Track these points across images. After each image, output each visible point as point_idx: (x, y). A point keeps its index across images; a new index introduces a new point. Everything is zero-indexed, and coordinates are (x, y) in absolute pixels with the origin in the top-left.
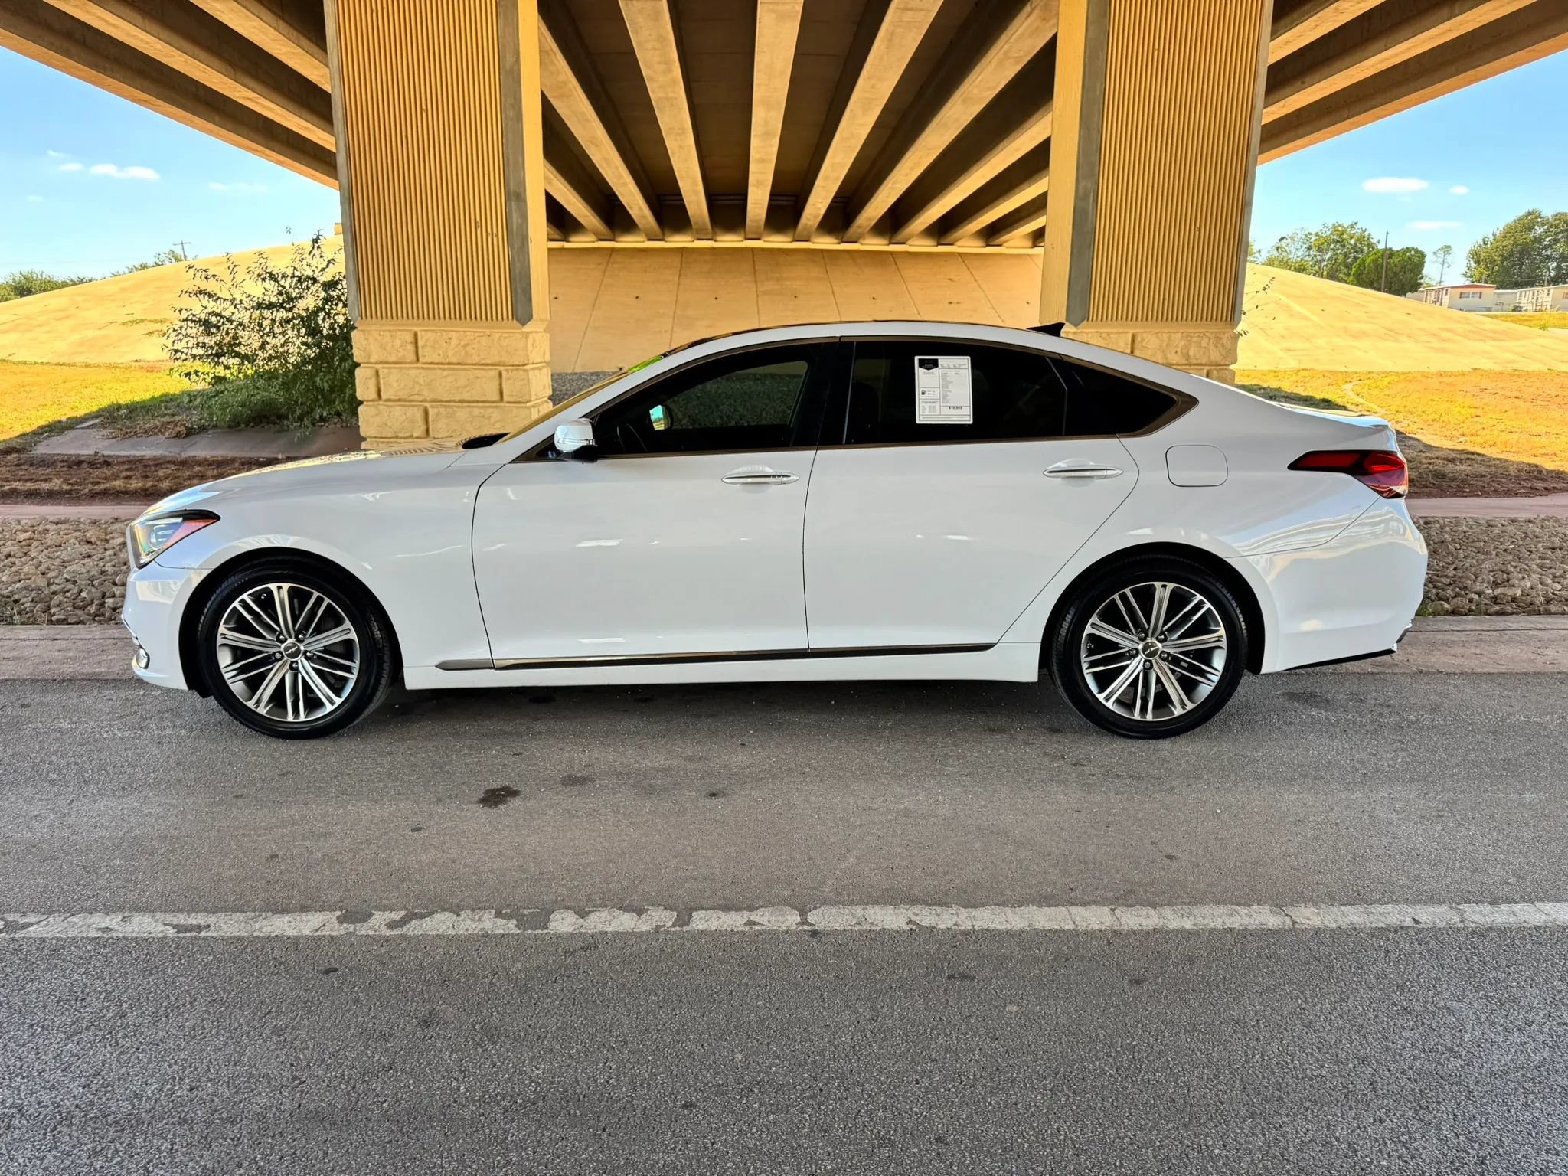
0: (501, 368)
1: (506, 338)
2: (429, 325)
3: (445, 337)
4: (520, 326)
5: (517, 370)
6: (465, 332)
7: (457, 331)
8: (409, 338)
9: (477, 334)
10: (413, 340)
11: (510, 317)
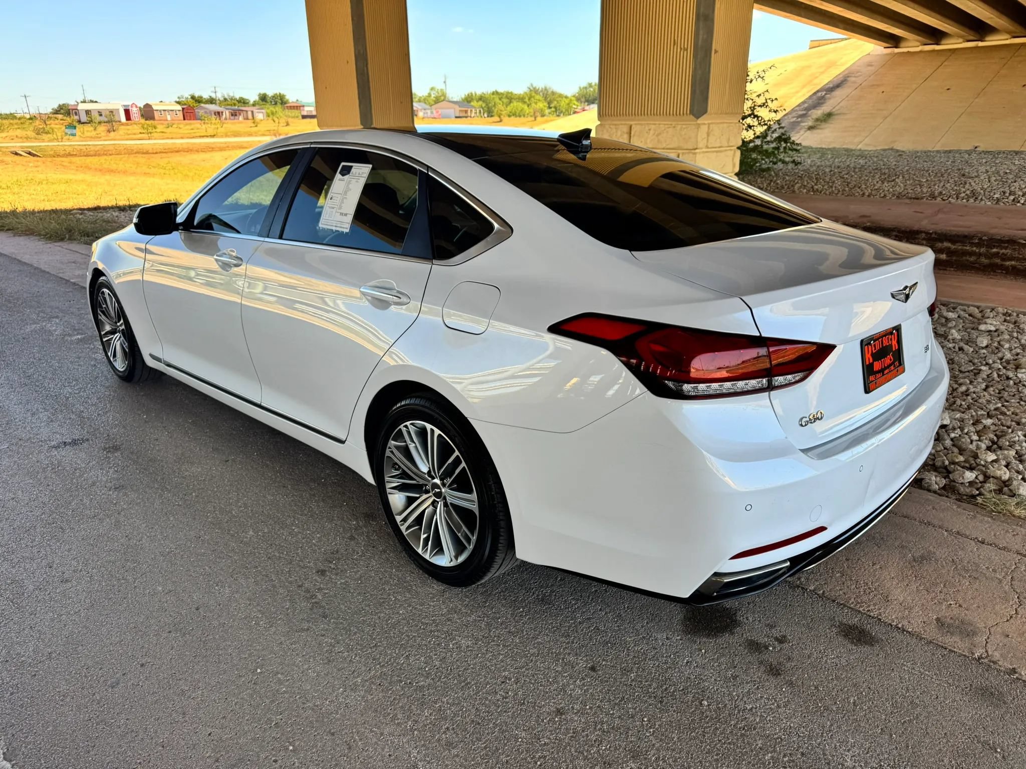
0: (680, 151)
1: (684, 128)
2: (639, 120)
3: (647, 128)
4: (696, 119)
5: (689, 153)
6: (659, 124)
7: (655, 124)
8: (626, 129)
9: (666, 126)
10: (629, 130)
11: (688, 112)
